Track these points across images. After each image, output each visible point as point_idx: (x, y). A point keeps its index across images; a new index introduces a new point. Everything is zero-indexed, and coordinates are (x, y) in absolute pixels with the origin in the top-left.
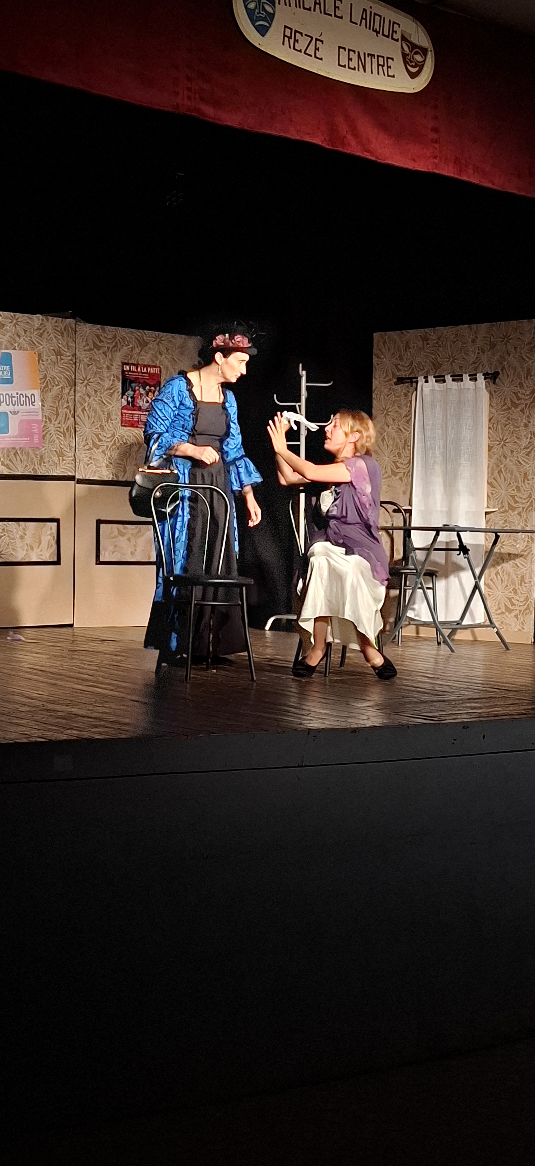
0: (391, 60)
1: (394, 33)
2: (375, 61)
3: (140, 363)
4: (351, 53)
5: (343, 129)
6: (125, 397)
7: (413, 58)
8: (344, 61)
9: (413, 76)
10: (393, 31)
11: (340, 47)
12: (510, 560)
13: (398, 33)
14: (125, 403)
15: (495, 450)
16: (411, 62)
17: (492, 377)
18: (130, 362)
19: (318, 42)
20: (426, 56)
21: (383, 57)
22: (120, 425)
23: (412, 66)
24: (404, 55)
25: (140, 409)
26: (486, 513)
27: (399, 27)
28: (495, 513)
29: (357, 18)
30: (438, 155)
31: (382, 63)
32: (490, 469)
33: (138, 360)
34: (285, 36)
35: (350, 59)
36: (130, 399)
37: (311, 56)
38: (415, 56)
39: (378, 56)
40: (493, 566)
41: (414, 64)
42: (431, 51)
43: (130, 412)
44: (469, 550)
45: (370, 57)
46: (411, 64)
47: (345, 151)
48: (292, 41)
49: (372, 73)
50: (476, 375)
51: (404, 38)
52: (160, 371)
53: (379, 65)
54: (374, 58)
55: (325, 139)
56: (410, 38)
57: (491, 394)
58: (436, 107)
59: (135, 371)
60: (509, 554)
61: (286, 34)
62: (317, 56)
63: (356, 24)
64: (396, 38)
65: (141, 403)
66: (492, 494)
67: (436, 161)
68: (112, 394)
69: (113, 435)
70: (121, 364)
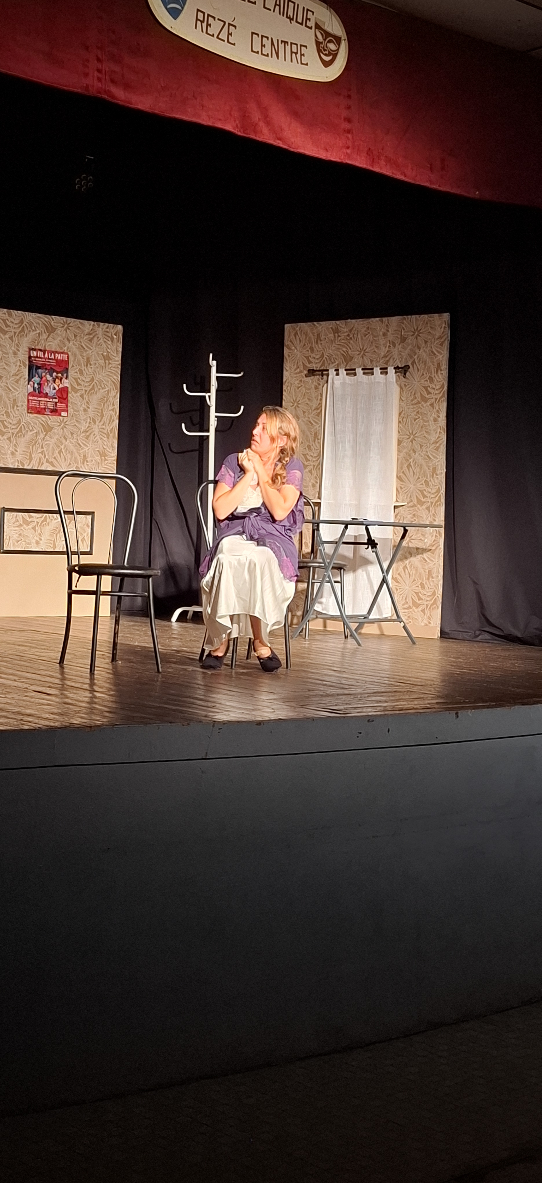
0: (305, 48)
1: (308, 21)
2: (288, 48)
3: (47, 349)
4: (264, 39)
5: (256, 116)
6: (31, 383)
7: (327, 47)
8: (257, 47)
9: (327, 64)
10: (307, 19)
11: (253, 33)
12: (418, 554)
13: (311, 20)
14: (31, 390)
15: (405, 444)
16: (325, 50)
17: (403, 370)
18: (37, 348)
19: (231, 27)
20: (339, 45)
21: (297, 45)
22: (26, 412)
23: (326, 55)
24: (318, 43)
25: (46, 395)
26: (395, 507)
27: (313, 14)
28: (404, 507)
29: (270, 4)
30: (350, 145)
31: (295, 51)
32: (399, 462)
33: (45, 346)
34: (197, 20)
35: (263, 46)
36: (36, 385)
37: (224, 41)
38: (329, 45)
39: (291, 43)
40: (401, 560)
41: (327, 53)
42: (345, 40)
43: (36, 398)
44: (377, 544)
45: (283, 44)
46: (325, 53)
47: (258, 139)
48: (204, 25)
49: (285, 60)
50: (386, 368)
51: (317, 26)
52: (68, 358)
53: (292, 52)
54: (288, 45)
55: (237, 125)
56: (324, 27)
57: (401, 388)
58: (349, 97)
59: (43, 357)
60: (417, 549)
61: (199, 18)
62: (230, 41)
63: (270, 10)
64: (310, 26)
65: (49, 389)
66: (401, 488)
67: (349, 151)
68: (18, 380)
69: (19, 422)
70: (28, 350)
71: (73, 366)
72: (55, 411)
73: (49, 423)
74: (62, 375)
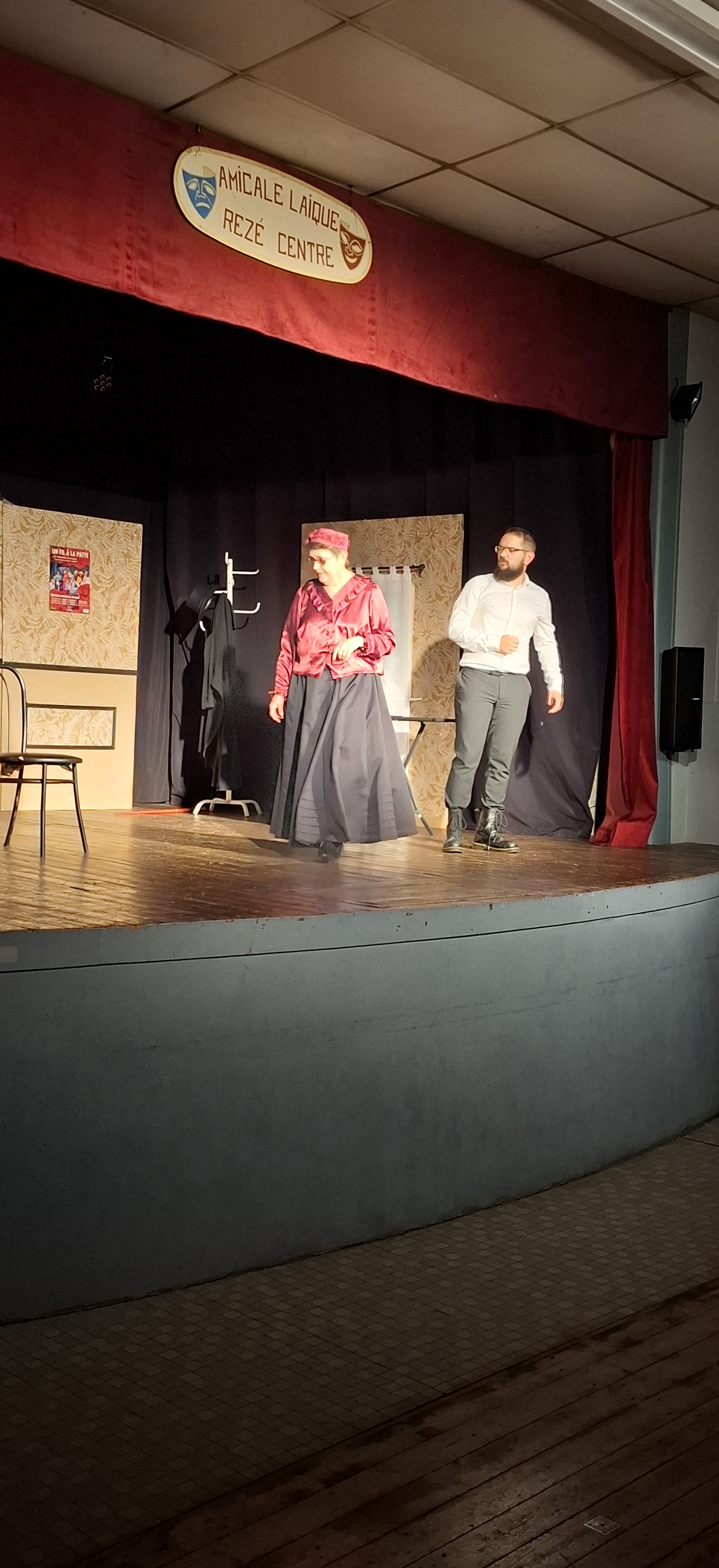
0: (330, 250)
1: (333, 223)
3: (69, 547)
4: (291, 240)
5: (283, 317)
6: (53, 580)
7: (351, 249)
8: (284, 249)
9: (352, 266)
10: (332, 221)
11: (280, 234)
14: (54, 587)
15: (420, 641)
16: (350, 253)
17: (417, 570)
18: (58, 546)
19: (258, 227)
20: (363, 247)
21: (322, 246)
22: (48, 608)
23: (350, 257)
24: (343, 246)
25: (68, 593)
26: (411, 702)
27: (338, 217)
28: (419, 702)
29: (297, 206)
30: (375, 347)
31: (321, 253)
33: (66, 544)
34: (226, 219)
35: (290, 247)
36: (58, 583)
37: (251, 241)
38: (353, 246)
39: (318, 245)
40: (417, 753)
41: (352, 255)
42: (369, 243)
43: (58, 596)
45: (309, 245)
46: (349, 255)
47: (285, 339)
48: (233, 224)
49: (312, 261)
50: (402, 568)
51: (342, 229)
52: (89, 555)
53: (318, 254)
54: (314, 246)
55: (264, 325)
56: (349, 229)
57: (416, 587)
58: (373, 299)
59: (64, 554)
61: (227, 217)
62: (258, 241)
63: (296, 211)
64: (335, 228)
65: (70, 587)
66: (417, 684)
67: (373, 353)
68: (40, 577)
69: (41, 619)
70: (49, 548)
71: (94, 564)
72: (76, 608)
73: (71, 619)
74: (84, 572)
